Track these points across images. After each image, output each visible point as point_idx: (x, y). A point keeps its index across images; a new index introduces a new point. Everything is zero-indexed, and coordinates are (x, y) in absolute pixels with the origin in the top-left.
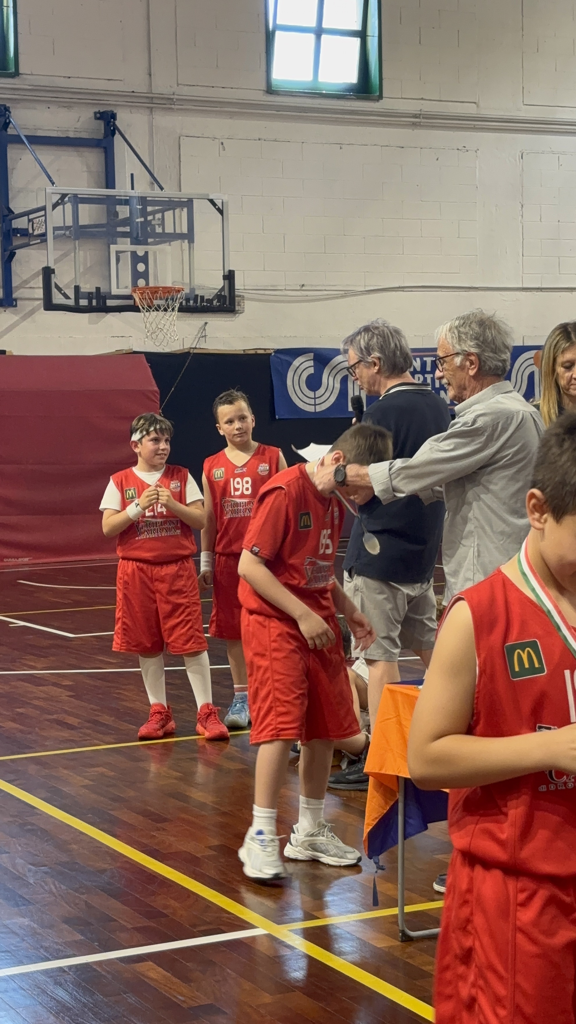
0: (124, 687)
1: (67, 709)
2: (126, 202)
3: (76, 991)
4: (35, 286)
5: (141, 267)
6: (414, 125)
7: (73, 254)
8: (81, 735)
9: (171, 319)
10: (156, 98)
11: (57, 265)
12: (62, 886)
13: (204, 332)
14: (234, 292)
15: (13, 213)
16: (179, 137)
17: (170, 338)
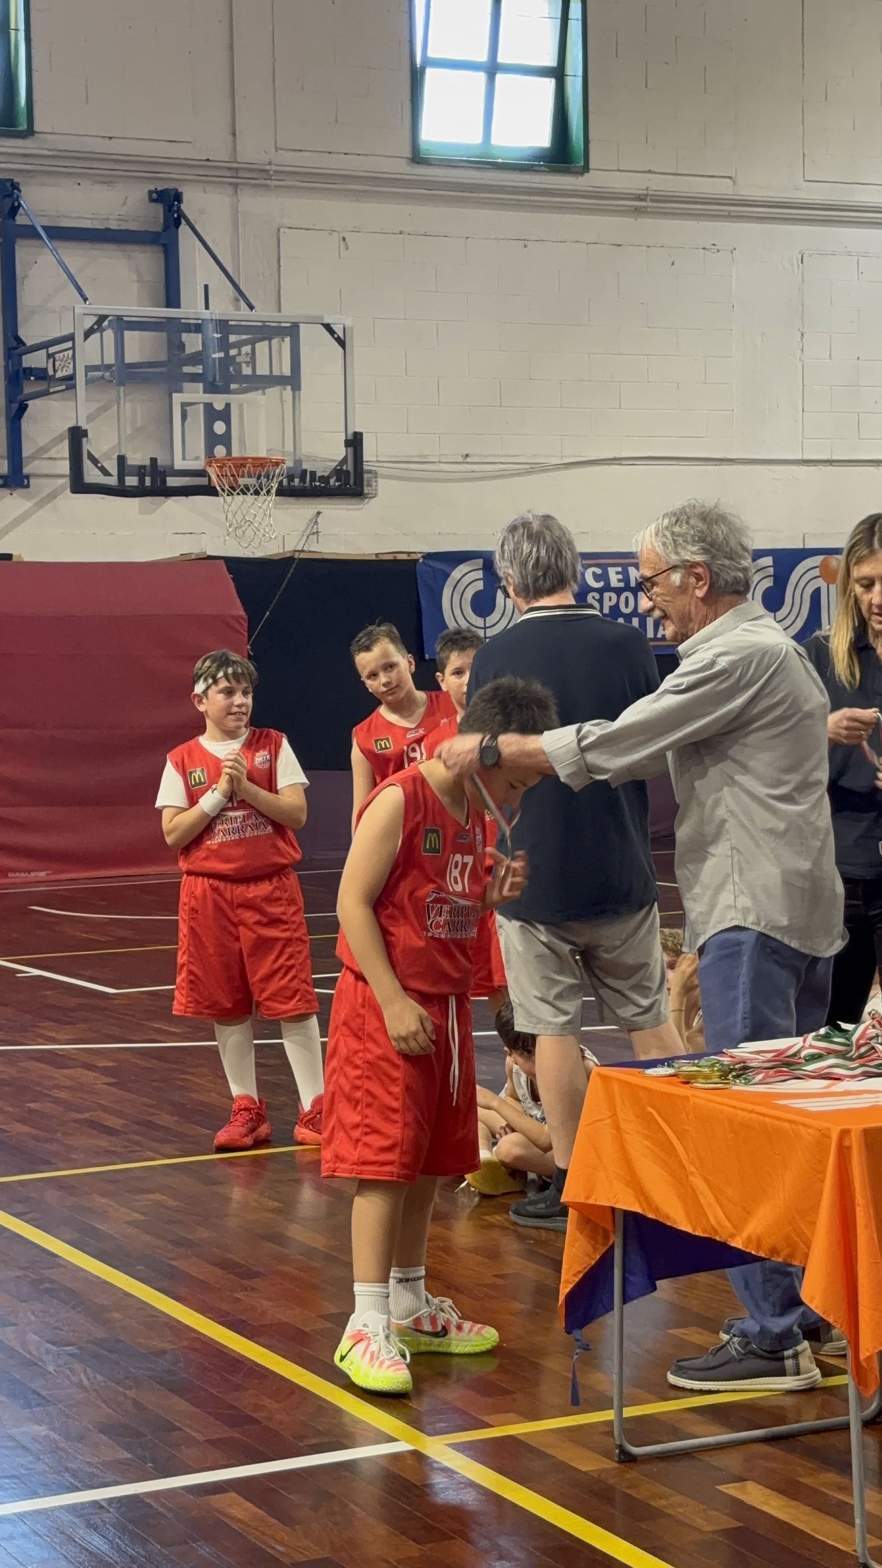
0: (192, 1070)
1: (105, 1103)
2: (197, 328)
3: (119, 1538)
4: (57, 456)
5: (219, 427)
6: (638, 212)
7: (115, 407)
8: (127, 1144)
9: (264, 507)
10: (243, 169)
11: (90, 424)
12: (97, 1376)
13: (315, 527)
14: (362, 465)
15: (24, 344)
16: (279, 230)
17: (264, 535)
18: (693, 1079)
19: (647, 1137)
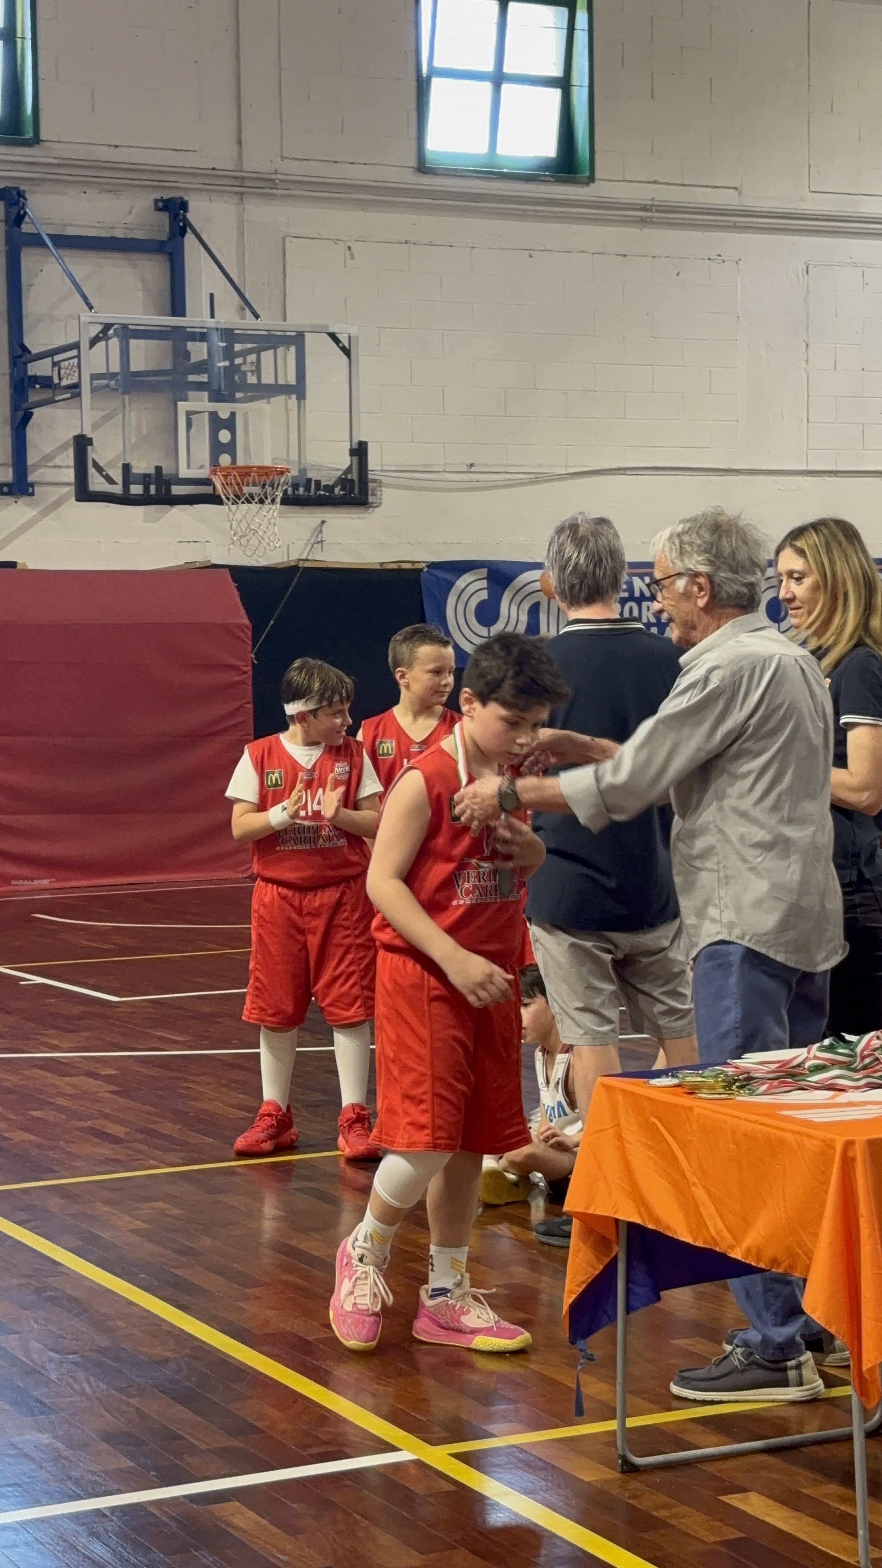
0: (195, 1079)
1: (108, 1111)
2: (203, 337)
3: (122, 1547)
4: (63, 464)
5: (224, 436)
6: (643, 222)
7: (120, 416)
8: (129, 1152)
9: (269, 515)
10: (250, 178)
11: (95, 433)
12: (101, 1384)
13: (320, 536)
14: (367, 474)
15: (29, 352)
16: (284, 239)
17: (269, 544)
18: (698, 1089)
19: (650, 1148)
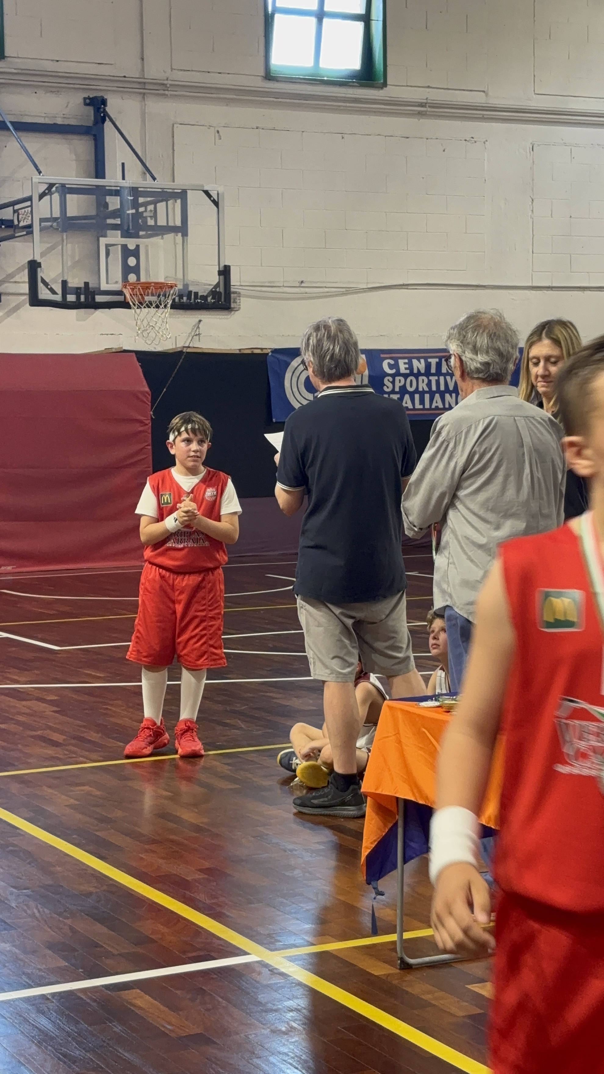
0: (111, 702)
1: (51, 724)
2: (117, 193)
3: (60, 1020)
4: (20, 281)
5: (132, 261)
6: (421, 114)
7: (60, 247)
8: (66, 752)
9: (163, 316)
10: (150, 83)
11: (44, 259)
12: (45, 910)
13: (198, 330)
14: (230, 288)
16: (173, 125)
17: (162, 336)
19: (421, 749)
